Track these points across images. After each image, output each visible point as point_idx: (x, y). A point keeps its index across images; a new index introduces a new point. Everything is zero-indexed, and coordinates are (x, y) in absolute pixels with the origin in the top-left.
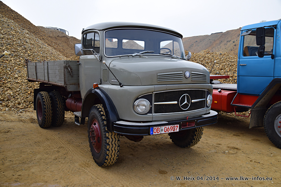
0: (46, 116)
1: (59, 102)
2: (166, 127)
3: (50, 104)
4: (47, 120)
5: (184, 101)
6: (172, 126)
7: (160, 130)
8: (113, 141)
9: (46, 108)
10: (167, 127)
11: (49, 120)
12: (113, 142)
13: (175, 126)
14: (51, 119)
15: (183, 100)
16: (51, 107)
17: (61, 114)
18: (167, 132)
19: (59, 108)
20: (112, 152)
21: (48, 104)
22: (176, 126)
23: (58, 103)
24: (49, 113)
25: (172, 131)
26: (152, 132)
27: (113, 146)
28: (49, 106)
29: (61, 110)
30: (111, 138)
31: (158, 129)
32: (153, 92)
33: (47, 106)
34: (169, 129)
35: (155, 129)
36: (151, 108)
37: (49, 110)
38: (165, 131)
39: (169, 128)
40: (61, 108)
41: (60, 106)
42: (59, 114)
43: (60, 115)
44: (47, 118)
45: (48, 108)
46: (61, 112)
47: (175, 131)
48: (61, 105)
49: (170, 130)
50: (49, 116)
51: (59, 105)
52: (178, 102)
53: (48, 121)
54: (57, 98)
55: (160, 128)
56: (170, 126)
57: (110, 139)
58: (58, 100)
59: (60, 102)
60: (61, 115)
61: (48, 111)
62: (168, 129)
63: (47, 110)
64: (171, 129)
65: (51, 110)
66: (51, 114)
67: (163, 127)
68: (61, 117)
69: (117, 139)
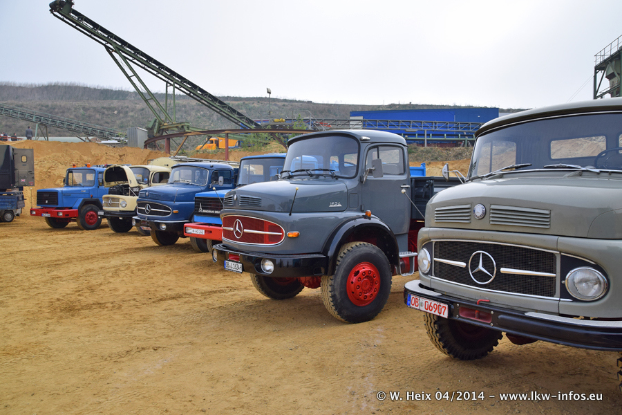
6: (436, 303)
7: (419, 303)
10: (429, 301)
13: (442, 305)
18: (429, 311)
22: (443, 307)
25: (437, 313)
31: (417, 300)
34: (432, 307)
36: (431, 266)
38: (427, 308)
39: (432, 305)
47: (442, 315)
49: (434, 310)
52: (467, 264)
55: (419, 299)
56: (433, 302)
62: (430, 306)
64: (434, 308)
67: (423, 300)
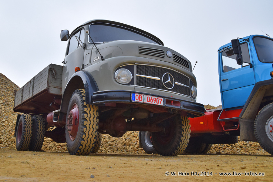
0: (25, 135)
1: (40, 123)
2: (149, 97)
3: (31, 124)
4: (26, 140)
5: (168, 80)
6: (155, 97)
7: (142, 98)
8: (91, 117)
9: (27, 127)
11: (28, 140)
12: (91, 119)
13: (159, 98)
14: (29, 140)
15: (166, 78)
16: (32, 127)
17: (40, 135)
18: (150, 103)
19: (40, 130)
20: (90, 130)
21: (29, 124)
23: (39, 125)
24: (29, 133)
25: (156, 103)
26: (133, 98)
27: (91, 123)
28: (29, 125)
29: (41, 132)
30: (90, 113)
31: (141, 97)
32: (134, 64)
33: (27, 125)
34: (152, 100)
35: (137, 96)
36: (133, 79)
37: (29, 129)
38: (149, 101)
40: (41, 130)
41: (40, 128)
42: (39, 135)
43: (39, 137)
44: (25, 138)
45: (29, 127)
46: (41, 134)
47: (159, 104)
48: (42, 127)
50: (28, 136)
51: (40, 126)
52: (161, 79)
53: (27, 142)
54: (39, 119)
55: (142, 95)
56: (153, 97)
57: (88, 114)
58: (39, 122)
59: (42, 124)
60: (41, 137)
61: (28, 131)
63: (27, 129)
64: (154, 100)
65: (31, 130)
66: (31, 134)
67: (146, 96)
68: (40, 139)
69: (95, 115)
